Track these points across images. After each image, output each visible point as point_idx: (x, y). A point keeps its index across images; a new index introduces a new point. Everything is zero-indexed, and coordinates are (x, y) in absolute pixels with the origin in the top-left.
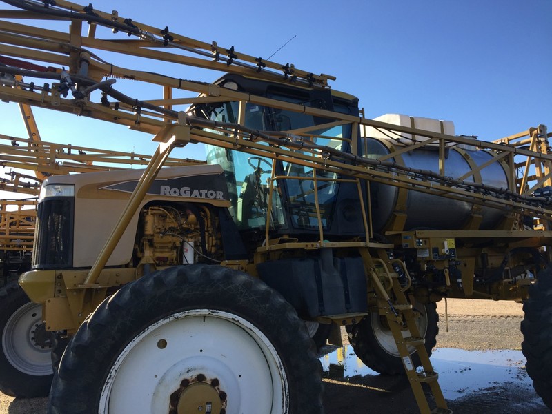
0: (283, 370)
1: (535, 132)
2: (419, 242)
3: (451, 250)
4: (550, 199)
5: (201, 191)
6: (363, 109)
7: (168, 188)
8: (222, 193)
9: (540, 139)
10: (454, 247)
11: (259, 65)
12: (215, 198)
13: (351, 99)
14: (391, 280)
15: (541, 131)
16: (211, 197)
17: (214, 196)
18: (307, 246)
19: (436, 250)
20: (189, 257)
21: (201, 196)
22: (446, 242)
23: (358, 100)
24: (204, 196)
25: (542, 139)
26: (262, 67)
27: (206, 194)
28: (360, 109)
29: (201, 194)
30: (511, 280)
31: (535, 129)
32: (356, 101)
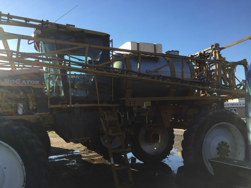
0: (23, 166)
1: (213, 47)
2: (131, 103)
3: (148, 107)
4: (202, 81)
5: (27, 81)
6: (112, 40)
7: (9, 80)
8: (39, 82)
9: (216, 51)
10: (150, 105)
11: (26, 21)
12: (35, 84)
13: (104, 35)
14: (108, 122)
15: (216, 47)
16: (32, 84)
17: (34, 83)
18: (62, 106)
19: (139, 107)
20: (20, 111)
21: (27, 83)
22: (145, 103)
23: (109, 36)
24: (28, 83)
25: (217, 51)
26: (27, 22)
27: (30, 82)
28: (110, 39)
29: (27, 82)
30: (192, 120)
31: (213, 46)
32: (108, 36)
